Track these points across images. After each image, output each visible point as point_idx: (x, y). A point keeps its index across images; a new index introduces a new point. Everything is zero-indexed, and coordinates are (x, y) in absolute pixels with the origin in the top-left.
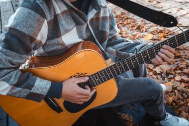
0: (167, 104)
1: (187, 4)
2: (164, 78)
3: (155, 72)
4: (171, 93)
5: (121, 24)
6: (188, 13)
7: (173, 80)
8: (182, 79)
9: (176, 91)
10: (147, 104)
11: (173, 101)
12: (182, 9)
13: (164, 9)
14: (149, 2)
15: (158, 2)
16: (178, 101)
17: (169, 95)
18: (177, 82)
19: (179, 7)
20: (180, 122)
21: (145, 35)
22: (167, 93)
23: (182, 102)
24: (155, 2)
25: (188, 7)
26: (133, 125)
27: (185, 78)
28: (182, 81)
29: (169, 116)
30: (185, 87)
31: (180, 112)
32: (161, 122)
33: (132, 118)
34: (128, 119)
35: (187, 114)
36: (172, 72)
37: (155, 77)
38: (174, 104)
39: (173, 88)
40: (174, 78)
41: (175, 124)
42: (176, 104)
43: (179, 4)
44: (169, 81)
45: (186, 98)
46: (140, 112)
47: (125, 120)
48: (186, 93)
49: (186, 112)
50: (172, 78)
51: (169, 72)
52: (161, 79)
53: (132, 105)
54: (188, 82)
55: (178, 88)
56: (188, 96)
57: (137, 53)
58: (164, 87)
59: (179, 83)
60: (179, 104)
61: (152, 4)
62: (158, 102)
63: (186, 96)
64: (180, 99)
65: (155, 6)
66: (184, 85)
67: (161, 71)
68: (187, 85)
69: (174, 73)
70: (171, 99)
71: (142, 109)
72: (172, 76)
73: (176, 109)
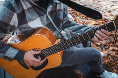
0: (105, 64)
1: (117, 3)
2: (103, 48)
3: (97, 44)
4: (106, 57)
5: (76, 15)
6: (117, 8)
7: (108, 49)
8: (114, 49)
9: (110, 56)
10: (91, 64)
11: (108, 63)
12: (113, 6)
13: (102, 5)
14: (93, 2)
15: (99, 2)
16: (111, 63)
17: (106, 59)
18: (111, 51)
19: (112, 4)
20: (113, 75)
21: (90, 22)
22: (104, 57)
23: (113, 63)
24: (97, 2)
25: (117, 5)
26: (83, 77)
27: (116, 48)
28: (113, 50)
29: (106, 72)
30: (116, 54)
31: (113, 69)
32: (101, 76)
33: (82, 73)
34: (80, 74)
35: (117, 70)
36: (107, 45)
37: (97, 47)
38: (109, 64)
39: (108, 54)
40: (108, 48)
41: (109, 76)
42: (110, 65)
43: (111, 3)
44: (106, 50)
45: (116, 61)
46: (87, 69)
47: (78, 75)
48: (116, 58)
49: (116, 69)
50: (107, 49)
51: (105, 44)
52: (101, 49)
53: (83, 65)
54: (117, 51)
55: (111, 55)
56: (117, 59)
57: (82, 33)
58: (102, 54)
59: (112, 51)
60: (111, 64)
61: (95, 2)
62: (99, 63)
63: (116, 60)
64: (113, 61)
65: (97, 3)
66: (115, 53)
67: (101, 44)
68: (116, 53)
69: (108, 45)
70: (107, 61)
71: (89, 67)
72: (107, 47)
73: (110, 68)
